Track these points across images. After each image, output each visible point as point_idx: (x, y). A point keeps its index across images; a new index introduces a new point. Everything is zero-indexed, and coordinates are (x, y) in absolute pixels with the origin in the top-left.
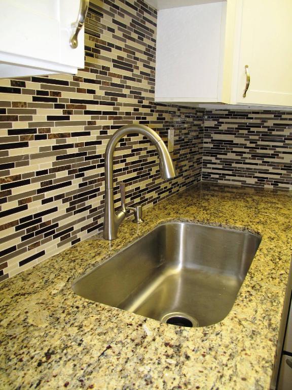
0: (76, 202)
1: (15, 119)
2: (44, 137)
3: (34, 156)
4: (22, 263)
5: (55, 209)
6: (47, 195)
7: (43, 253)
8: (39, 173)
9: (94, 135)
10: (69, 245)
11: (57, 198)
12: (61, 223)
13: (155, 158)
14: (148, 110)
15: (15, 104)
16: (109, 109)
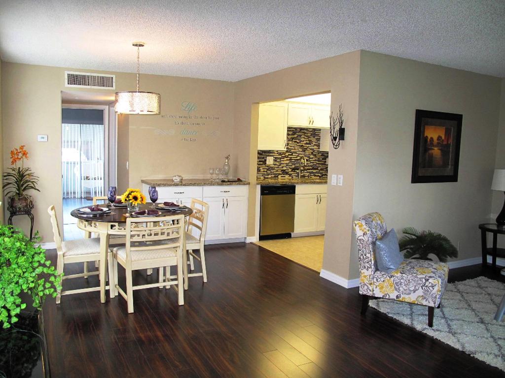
9: (299, 158)
16: (303, 153)
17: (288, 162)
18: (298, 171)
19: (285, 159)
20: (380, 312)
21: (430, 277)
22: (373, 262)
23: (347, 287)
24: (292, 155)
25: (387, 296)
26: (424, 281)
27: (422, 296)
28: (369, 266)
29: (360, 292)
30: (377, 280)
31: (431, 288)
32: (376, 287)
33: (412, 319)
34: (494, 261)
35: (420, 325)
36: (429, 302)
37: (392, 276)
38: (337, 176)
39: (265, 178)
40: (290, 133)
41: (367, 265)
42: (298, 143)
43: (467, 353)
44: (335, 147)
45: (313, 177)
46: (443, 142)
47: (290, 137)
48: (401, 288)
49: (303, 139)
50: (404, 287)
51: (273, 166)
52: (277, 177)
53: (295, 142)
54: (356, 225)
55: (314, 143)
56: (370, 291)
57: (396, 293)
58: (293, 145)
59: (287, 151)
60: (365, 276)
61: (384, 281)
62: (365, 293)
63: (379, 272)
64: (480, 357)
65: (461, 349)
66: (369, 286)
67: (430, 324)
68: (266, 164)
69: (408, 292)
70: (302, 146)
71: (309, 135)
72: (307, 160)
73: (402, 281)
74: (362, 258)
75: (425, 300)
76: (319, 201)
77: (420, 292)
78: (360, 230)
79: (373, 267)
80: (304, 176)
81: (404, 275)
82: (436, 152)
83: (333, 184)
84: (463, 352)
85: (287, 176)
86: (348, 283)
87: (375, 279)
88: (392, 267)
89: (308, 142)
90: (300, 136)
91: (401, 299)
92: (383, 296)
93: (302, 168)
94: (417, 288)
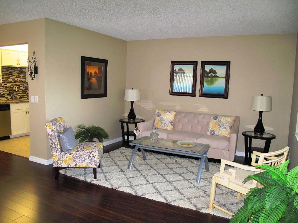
0: (9, 94)
9: (12, 87)
10: (7, 100)
13: (27, 91)
14: (25, 83)
16: (15, 83)
18: (12, 95)
19: (2, 87)
20: (67, 176)
21: (92, 151)
22: (59, 147)
23: (47, 165)
24: (7, 85)
25: (70, 166)
26: (89, 154)
27: (89, 163)
28: (57, 150)
29: (53, 166)
30: (63, 157)
31: (93, 157)
32: (63, 162)
33: (85, 177)
34: (128, 138)
35: (90, 179)
36: (93, 165)
37: (70, 154)
38: (35, 97)
40: (5, 70)
41: (55, 149)
42: (10, 77)
43: (114, 189)
44: (32, 78)
45: (23, 98)
46: (97, 75)
47: (4, 73)
48: (77, 160)
49: (14, 74)
50: (79, 159)
53: (9, 76)
54: (46, 126)
55: (22, 77)
56: (59, 164)
57: (74, 163)
58: (7, 78)
59: (3, 82)
60: (55, 156)
61: (66, 157)
62: (56, 166)
63: (63, 153)
64: (121, 189)
65: (111, 188)
66: (58, 162)
67: (95, 177)
69: (81, 161)
70: (13, 79)
71: (18, 71)
72: (18, 88)
73: (77, 156)
74: (52, 145)
75: (91, 165)
76: (27, 113)
77: (88, 161)
78: (50, 129)
79: (59, 150)
80: (16, 98)
81: (78, 152)
82: (94, 80)
83: (33, 102)
84: (112, 189)
85: (4, 99)
86: (47, 162)
87: (61, 157)
88: (71, 148)
89: (18, 76)
90: (12, 72)
91: (77, 166)
92: (67, 166)
93: (15, 93)
94: (86, 158)
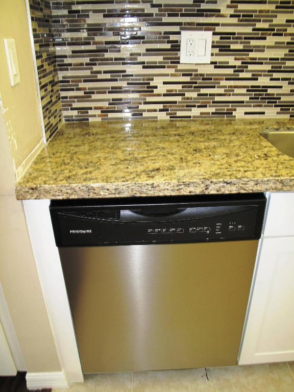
1: (259, 21)
2: (281, 35)
3: (269, 47)
4: (246, 113)
5: (281, 87)
6: (275, 75)
7: (263, 113)
8: (271, 59)
11: (283, 79)
12: (283, 99)
15: (261, 11)
17: (280, 53)
39: (173, 116)
51: (211, 70)
52: (229, 113)
68: (177, 61)
